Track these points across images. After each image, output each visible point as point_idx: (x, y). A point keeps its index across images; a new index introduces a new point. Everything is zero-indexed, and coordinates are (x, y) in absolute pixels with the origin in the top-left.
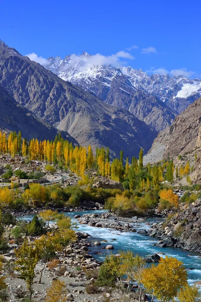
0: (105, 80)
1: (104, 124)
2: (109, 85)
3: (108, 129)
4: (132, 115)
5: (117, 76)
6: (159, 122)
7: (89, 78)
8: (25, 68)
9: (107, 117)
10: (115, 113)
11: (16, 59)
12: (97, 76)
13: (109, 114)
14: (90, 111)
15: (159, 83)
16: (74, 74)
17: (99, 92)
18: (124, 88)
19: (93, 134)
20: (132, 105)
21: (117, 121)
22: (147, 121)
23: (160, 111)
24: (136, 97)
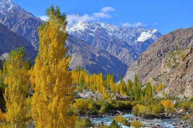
0: (90, 32)
1: (92, 60)
2: (93, 35)
3: (94, 63)
4: (109, 53)
5: (98, 29)
6: (127, 57)
7: (80, 31)
8: (39, 25)
9: (93, 55)
10: (98, 53)
11: (32, 19)
12: (85, 29)
13: (94, 53)
14: (82, 52)
15: (126, 32)
16: (70, 28)
17: (86, 39)
18: (103, 36)
19: (85, 67)
20: (109, 47)
21: (100, 58)
22: (119, 57)
23: (128, 51)
24: (111, 42)
